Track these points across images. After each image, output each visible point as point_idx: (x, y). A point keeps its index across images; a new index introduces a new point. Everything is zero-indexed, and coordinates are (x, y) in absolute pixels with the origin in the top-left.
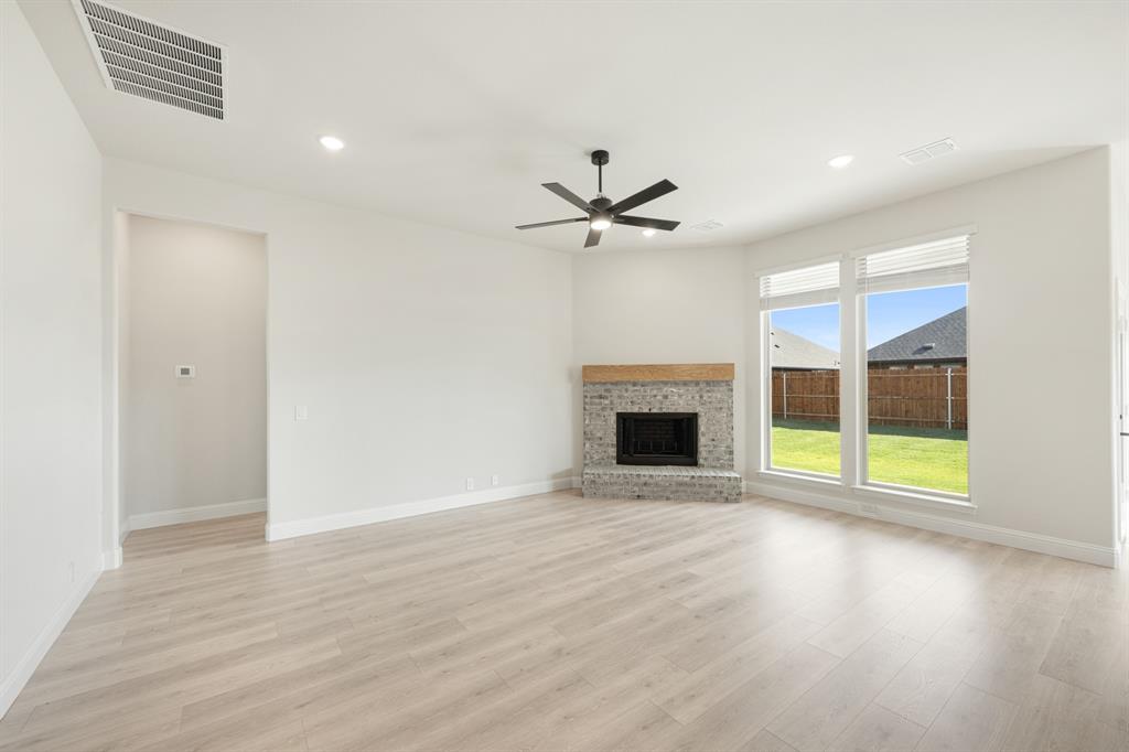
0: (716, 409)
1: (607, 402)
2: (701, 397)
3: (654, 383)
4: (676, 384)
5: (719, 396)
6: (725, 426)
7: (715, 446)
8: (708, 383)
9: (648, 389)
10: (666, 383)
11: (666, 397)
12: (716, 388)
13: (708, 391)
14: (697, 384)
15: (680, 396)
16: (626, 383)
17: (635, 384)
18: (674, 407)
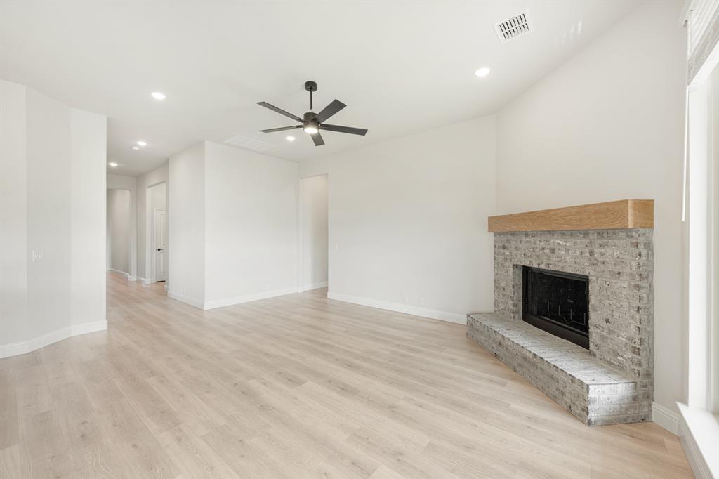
0: (612, 274)
1: (508, 253)
2: (592, 253)
3: (543, 233)
4: (563, 234)
5: (616, 253)
6: (625, 304)
7: (610, 332)
8: (600, 234)
9: (537, 239)
10: (552, 233)
11: (553, 251)
12: (611, 242)
13: (601, 246)
14: (586, 234)
15: (567, 250)
16: (518, 233)
17: (526, 235)
18: (561, 264)
